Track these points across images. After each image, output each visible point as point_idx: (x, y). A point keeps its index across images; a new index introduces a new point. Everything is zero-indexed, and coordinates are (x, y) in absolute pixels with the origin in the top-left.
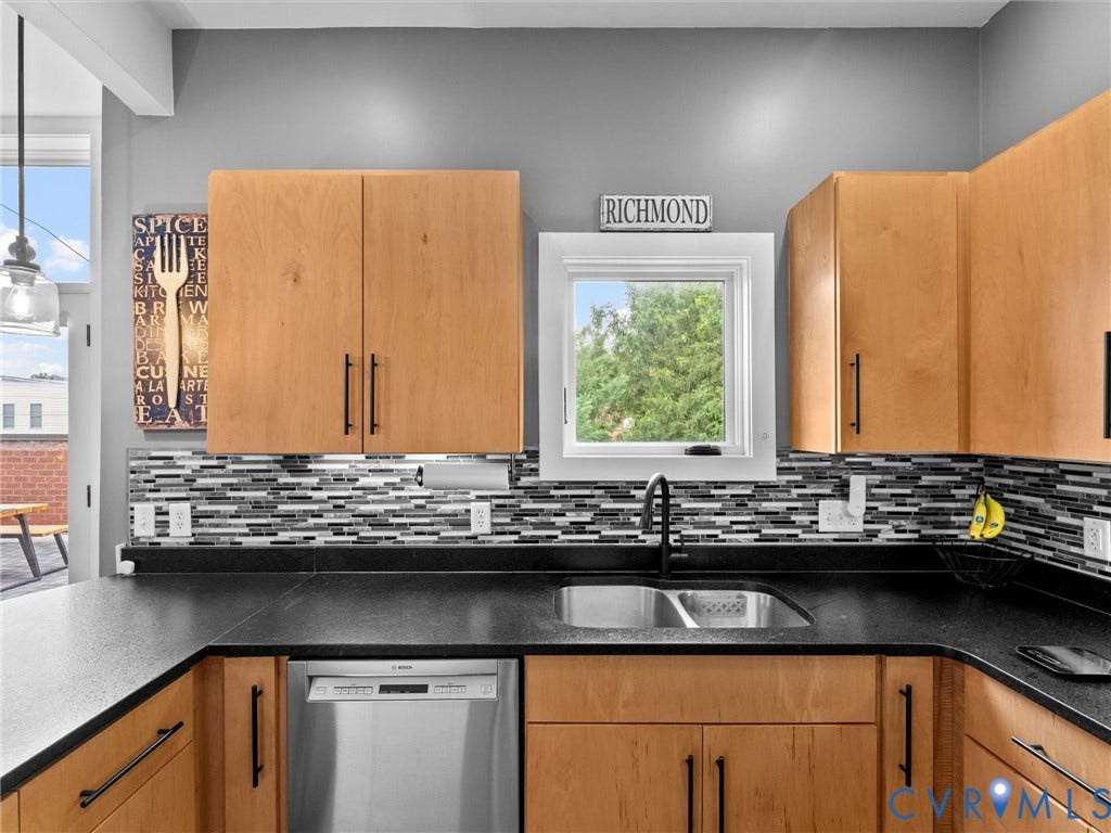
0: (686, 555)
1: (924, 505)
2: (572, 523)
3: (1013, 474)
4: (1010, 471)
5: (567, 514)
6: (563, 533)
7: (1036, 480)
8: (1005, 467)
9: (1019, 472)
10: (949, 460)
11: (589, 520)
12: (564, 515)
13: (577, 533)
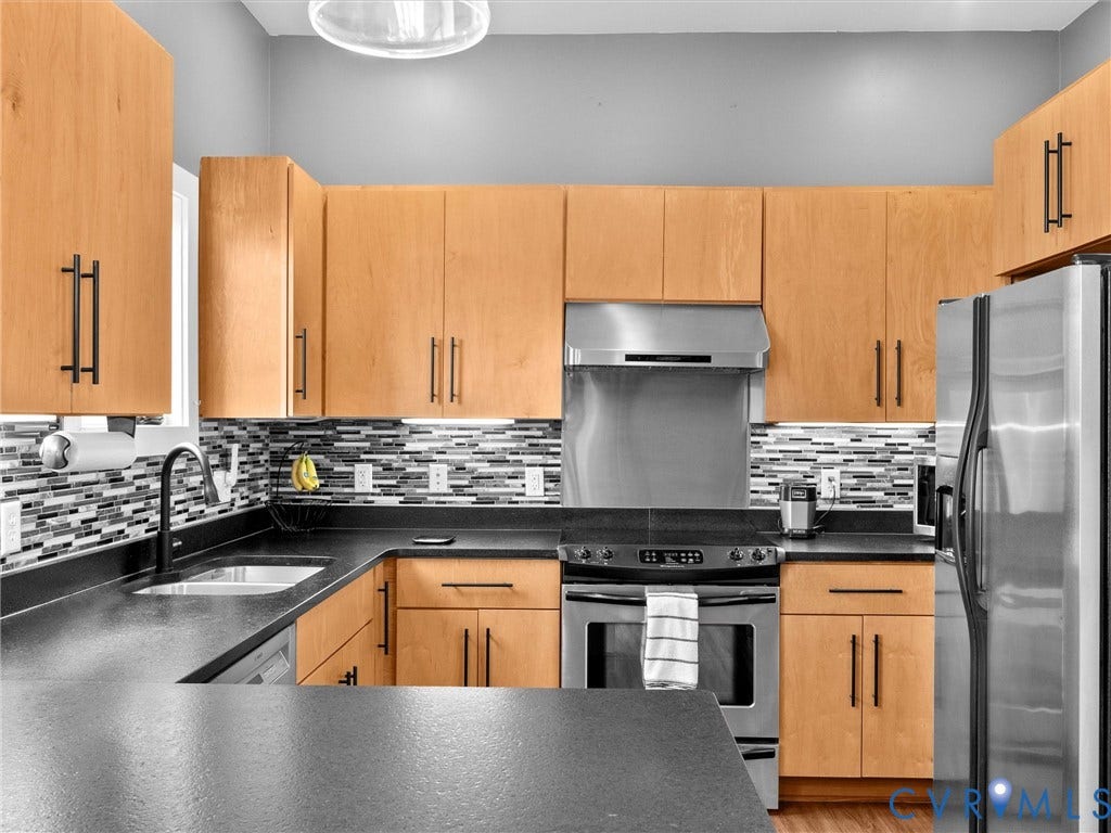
0: (180, 543)
1: (251, 472)
2: (83, 522)
3: (298, 439)
4: (295, 436)
5: (80, 508)
6: (77, 537)
7: (318, 441)
8: (290, 432)
9: (302, 436)
10: (258, 428)
11: (92, 515)
12: (76, 511)
13: (87, 534)
